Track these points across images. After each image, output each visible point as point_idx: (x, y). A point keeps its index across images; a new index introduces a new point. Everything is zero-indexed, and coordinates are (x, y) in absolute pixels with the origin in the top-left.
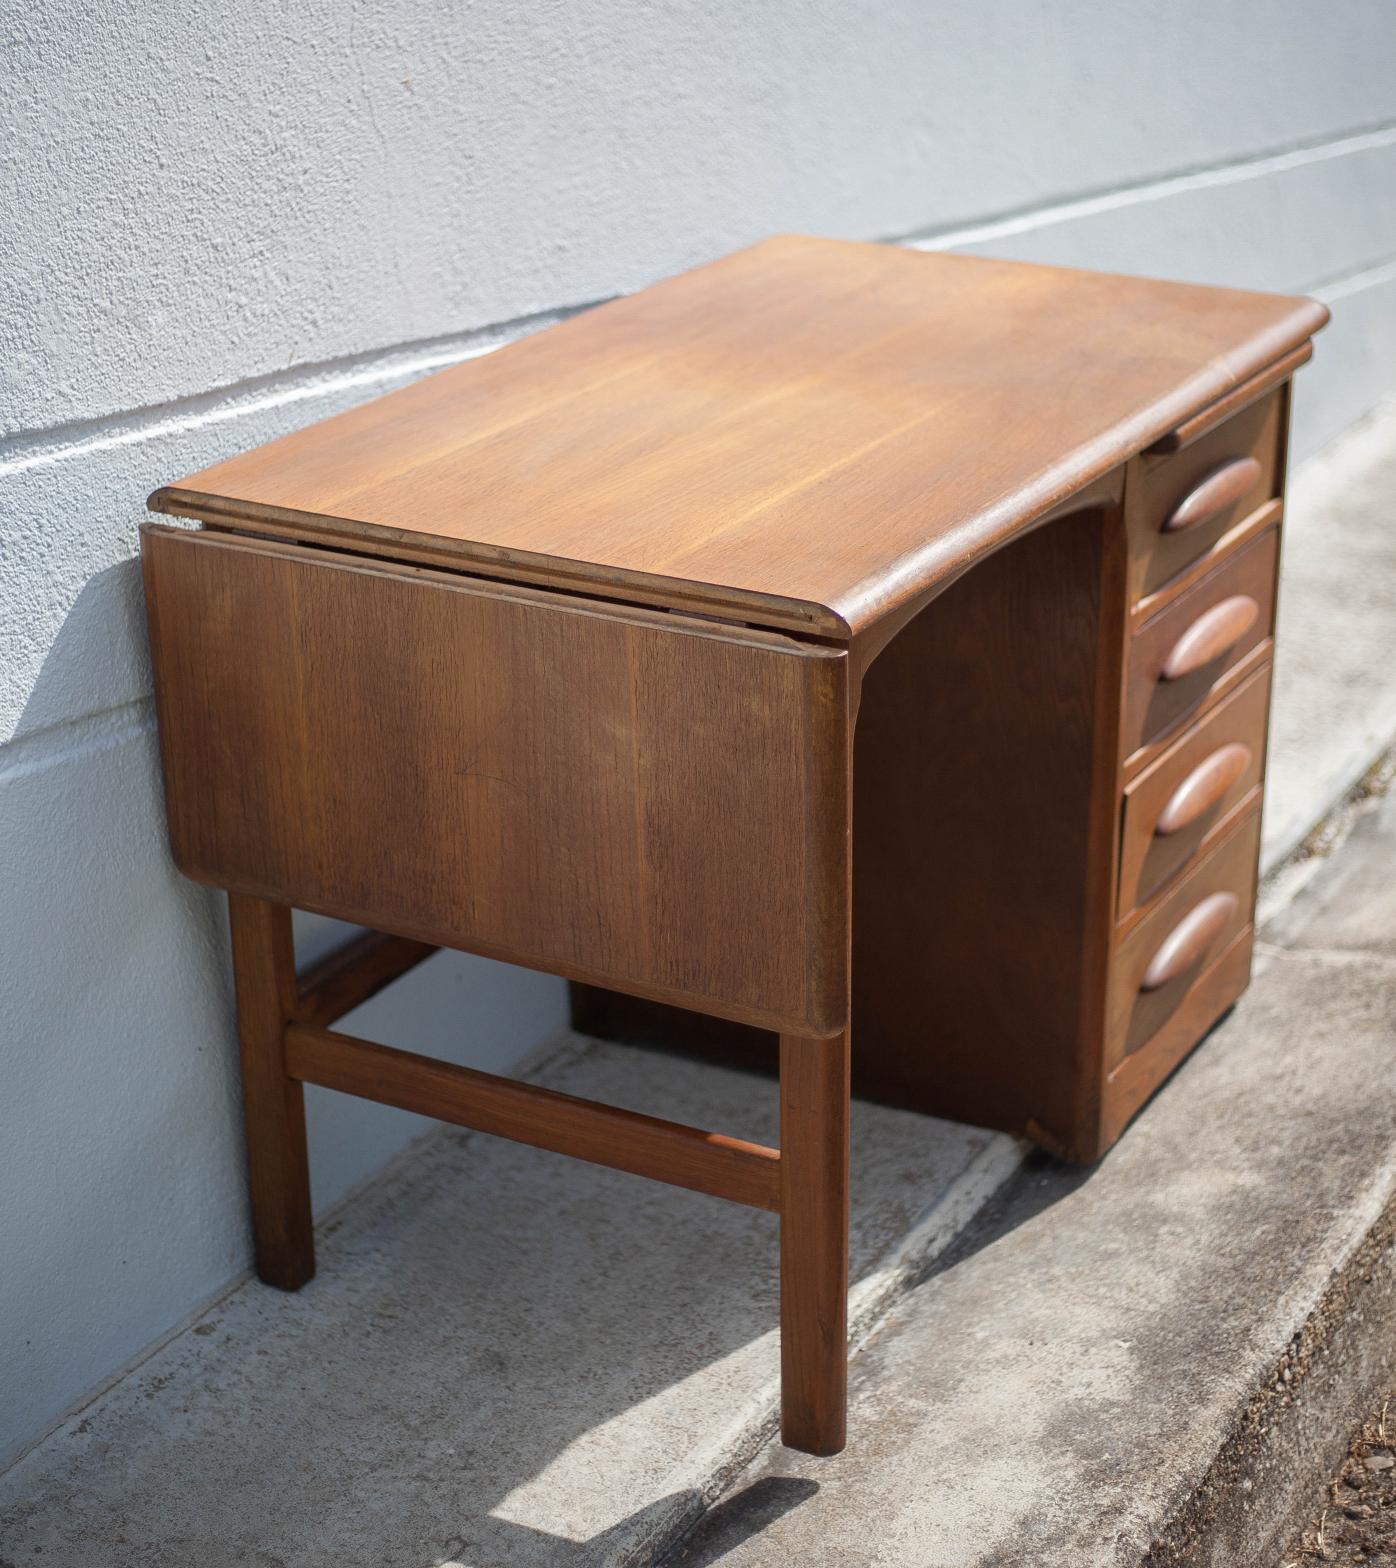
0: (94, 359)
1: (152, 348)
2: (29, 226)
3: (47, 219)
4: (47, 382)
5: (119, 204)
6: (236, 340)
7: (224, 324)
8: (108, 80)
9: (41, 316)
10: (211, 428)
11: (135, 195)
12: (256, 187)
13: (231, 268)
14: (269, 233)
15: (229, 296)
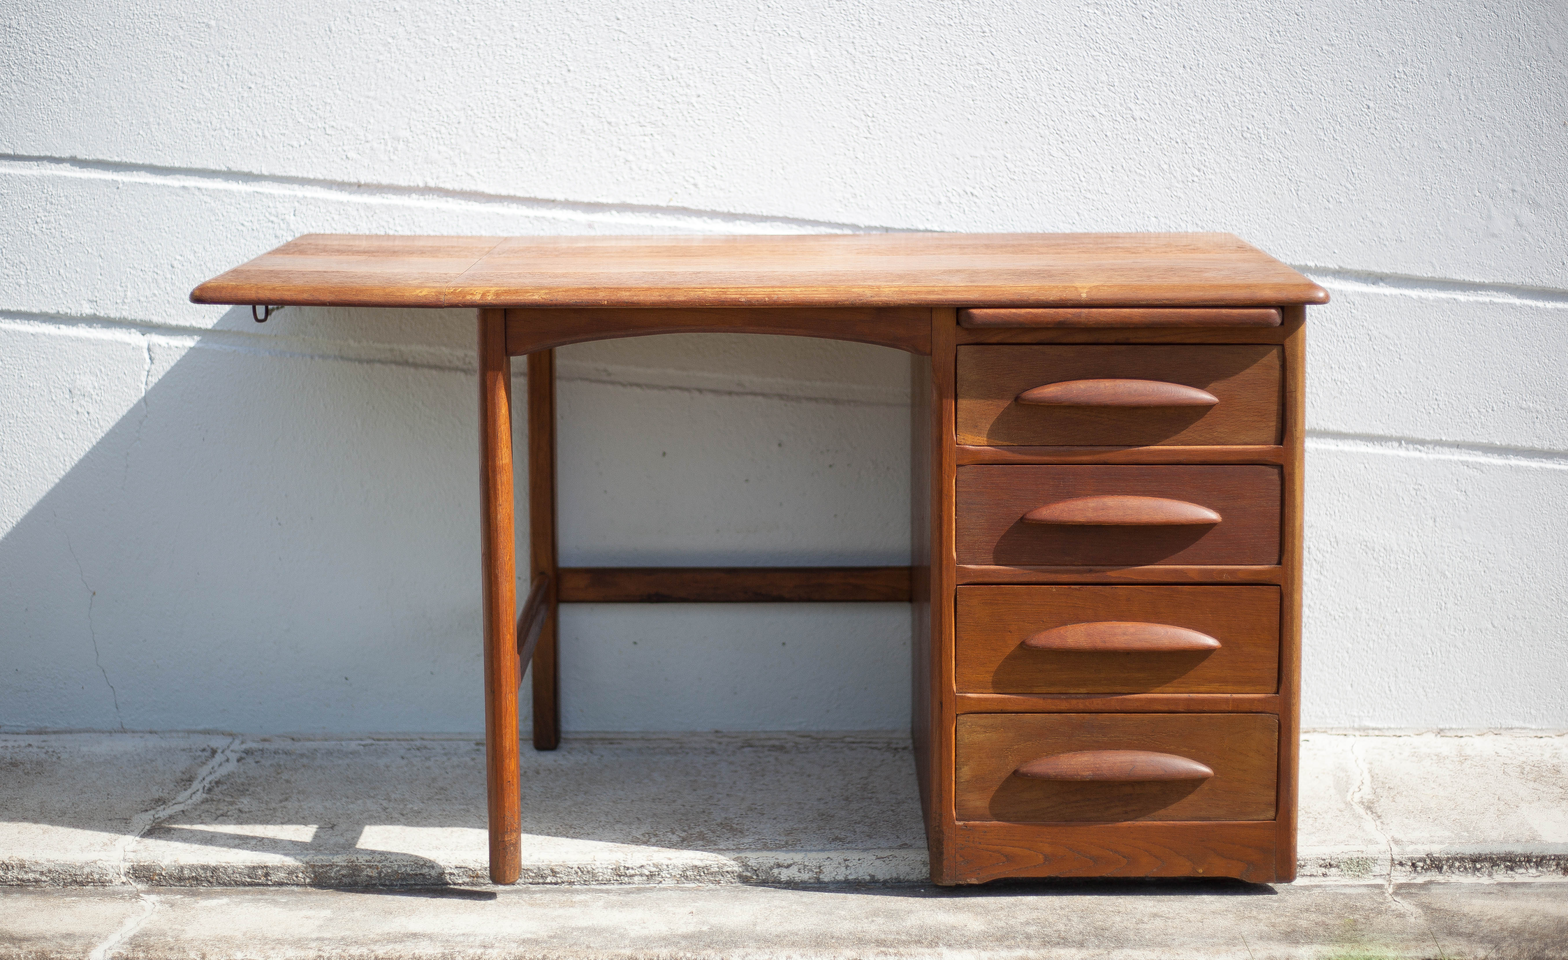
0: (498, 162)
1: (547, 167)
2: (458, 83)
3: (473, 82)
4: (459, 166)
5: (531, 85)
6: (620, 178)
7: (612, 168)
8: (531, 18)
9: (459, 131)
10: (590, 222)
11: (546, 82)
12: (651, 97)
13: (622, 137)
14: (660, 125)
15: (619, 153)
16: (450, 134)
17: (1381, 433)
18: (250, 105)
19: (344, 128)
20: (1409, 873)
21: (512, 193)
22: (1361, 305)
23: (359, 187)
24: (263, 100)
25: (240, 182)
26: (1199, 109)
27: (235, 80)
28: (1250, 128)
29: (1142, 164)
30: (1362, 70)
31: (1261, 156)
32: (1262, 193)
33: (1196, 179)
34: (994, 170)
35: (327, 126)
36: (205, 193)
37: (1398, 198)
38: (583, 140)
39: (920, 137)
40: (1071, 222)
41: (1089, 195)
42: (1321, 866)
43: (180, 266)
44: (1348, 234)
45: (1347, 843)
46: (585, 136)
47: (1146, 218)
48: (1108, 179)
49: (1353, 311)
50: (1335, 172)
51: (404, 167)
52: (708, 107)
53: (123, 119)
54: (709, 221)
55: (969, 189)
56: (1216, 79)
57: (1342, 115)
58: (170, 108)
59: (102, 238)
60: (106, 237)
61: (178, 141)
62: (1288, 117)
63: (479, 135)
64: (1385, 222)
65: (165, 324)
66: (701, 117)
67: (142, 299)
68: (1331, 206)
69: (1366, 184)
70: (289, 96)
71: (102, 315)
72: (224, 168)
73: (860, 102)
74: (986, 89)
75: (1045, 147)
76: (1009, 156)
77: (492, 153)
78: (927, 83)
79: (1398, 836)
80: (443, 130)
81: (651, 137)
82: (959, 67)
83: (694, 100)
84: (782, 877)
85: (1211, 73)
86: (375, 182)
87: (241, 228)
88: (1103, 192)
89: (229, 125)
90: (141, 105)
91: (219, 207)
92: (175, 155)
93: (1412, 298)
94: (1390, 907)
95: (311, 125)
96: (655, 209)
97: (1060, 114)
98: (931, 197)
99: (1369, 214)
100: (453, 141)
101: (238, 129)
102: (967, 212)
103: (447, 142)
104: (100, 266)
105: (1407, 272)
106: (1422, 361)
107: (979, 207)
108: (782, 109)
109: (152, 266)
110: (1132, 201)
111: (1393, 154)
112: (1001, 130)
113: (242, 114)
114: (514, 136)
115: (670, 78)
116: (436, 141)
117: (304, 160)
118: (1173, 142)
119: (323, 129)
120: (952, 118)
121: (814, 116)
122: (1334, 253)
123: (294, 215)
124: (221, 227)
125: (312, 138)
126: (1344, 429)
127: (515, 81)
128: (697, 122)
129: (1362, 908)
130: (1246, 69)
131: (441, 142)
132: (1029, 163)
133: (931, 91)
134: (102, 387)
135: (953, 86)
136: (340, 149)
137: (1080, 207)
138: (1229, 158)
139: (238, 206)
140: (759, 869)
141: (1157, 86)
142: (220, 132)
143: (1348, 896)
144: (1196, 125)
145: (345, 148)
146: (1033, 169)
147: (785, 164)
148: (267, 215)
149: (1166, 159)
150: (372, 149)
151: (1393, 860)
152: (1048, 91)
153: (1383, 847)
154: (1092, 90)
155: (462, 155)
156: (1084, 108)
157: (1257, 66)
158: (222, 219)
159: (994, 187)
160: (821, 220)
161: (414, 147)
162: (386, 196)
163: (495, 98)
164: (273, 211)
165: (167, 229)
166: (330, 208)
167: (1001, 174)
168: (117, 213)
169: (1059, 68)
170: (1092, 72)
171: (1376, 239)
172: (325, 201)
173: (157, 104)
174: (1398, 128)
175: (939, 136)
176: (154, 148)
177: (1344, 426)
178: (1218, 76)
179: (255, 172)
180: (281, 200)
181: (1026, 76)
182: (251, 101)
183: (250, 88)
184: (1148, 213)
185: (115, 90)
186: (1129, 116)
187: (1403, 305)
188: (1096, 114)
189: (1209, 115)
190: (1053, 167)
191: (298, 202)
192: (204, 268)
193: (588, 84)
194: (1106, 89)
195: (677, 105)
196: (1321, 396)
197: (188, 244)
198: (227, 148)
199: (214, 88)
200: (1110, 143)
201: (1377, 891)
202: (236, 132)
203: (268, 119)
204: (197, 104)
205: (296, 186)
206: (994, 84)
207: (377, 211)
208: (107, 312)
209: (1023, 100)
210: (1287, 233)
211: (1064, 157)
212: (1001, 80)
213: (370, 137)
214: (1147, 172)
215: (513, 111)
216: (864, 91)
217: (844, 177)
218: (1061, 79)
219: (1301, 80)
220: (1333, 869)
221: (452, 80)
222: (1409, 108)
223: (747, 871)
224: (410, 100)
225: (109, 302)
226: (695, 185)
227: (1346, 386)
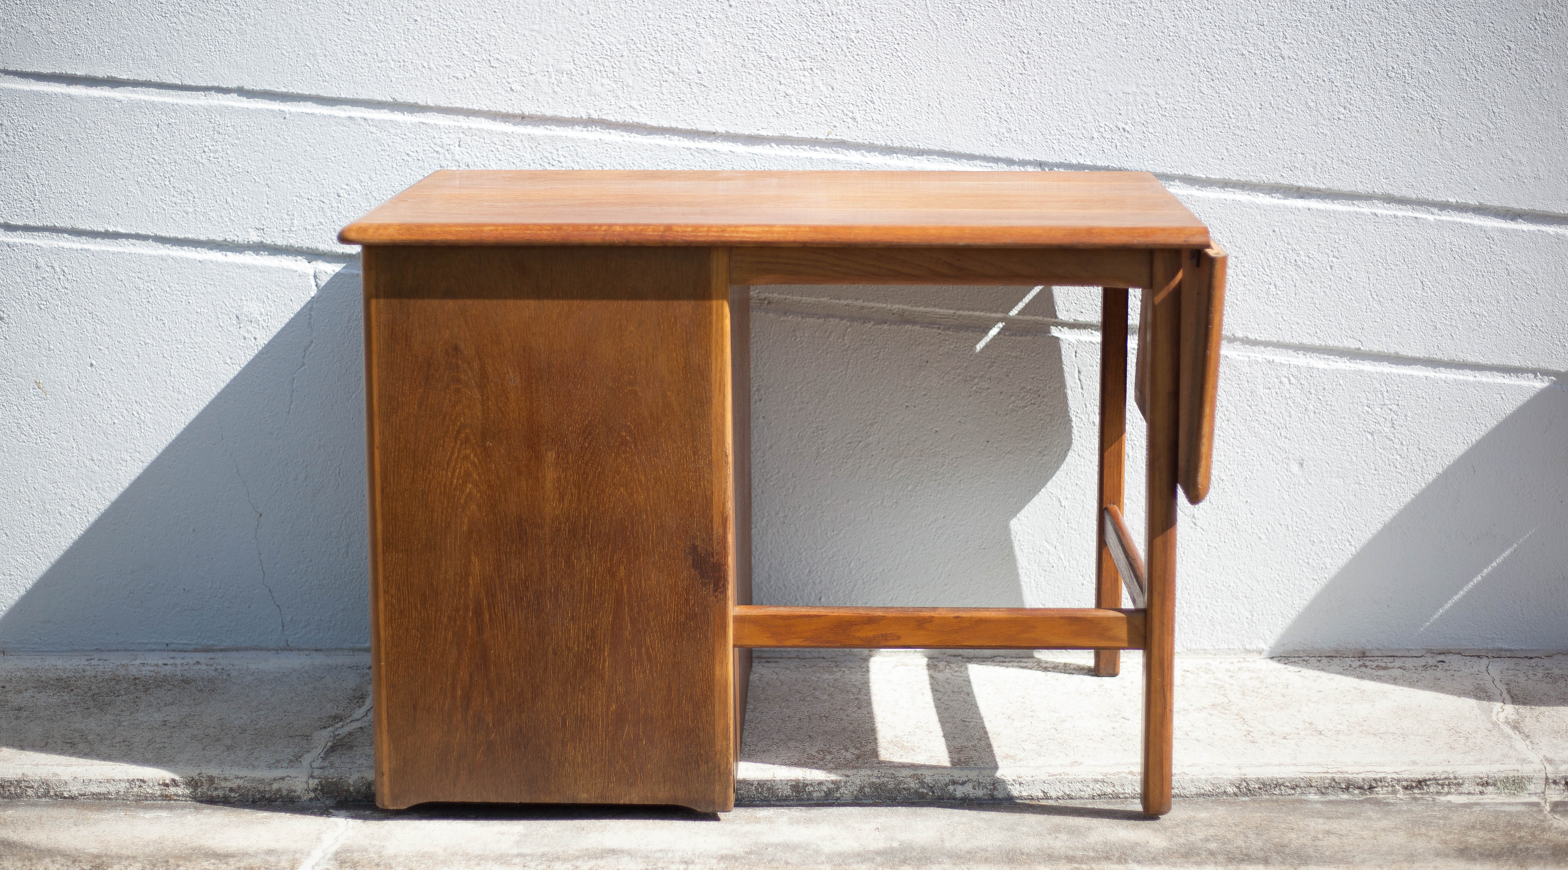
0: (660, 95)
1: (708, 100)
2: (622, 17)
3: (635, 16)
4: (622, 98)
5: (693, 20)
6: (780, 112)
7: (772, 101)
9: (622, 64)
10: (751, 155)
11: (707, 17)
12: (811, 32)
13: (782, 72)
14: (820, 60)
15: (779, 87)
16: (613, 67)
17: (1517, 364)
18: (416, 37)
19: (508, 60)
20: (1562, 791)
21: (674, 125)
22: (1500, 241)
23: (523, 119)
24: (429, 33)
25: (405, 113)
26: (1345, 49)
27: (401, 12)
28: (1395, 67)
29: (1290, 102)
30: (1504, 12)
31: (1405, 95)
32: (1405, 131)
33: (1342, 117)
34: (1145, 106)
35: (492, 59)
36: (372, 123)
37: (1537, 137)
38: (744, 74)
39: (1073, 73)
40: (1220, 157)
41: (1237, 132)
42: (1478, 784)
43: (346, 196)
44: (1489, 172)
45: (1502, 762)
46: (746, 70)
47: (1293, 155)
48: (1256, 116)
49: (1492, 246)
50: (1477, 111)
51: (568, 99)
52: (867, 43)
53: (290, 50)
54: (867, 154)
55: (1121, 125)
56: (1362, 19)
57: (1484, 56)
58: (337, 40)
59: (269, 167)
60: (273, 166)
61: (344, 72)
62: (1432, 57)
63: (642, 68)
64: (1524, 160)
65: (331, 251)
66: (859, 53)
67: (308, 227)
68: (1472, 144)
69: (1506, 123)
70: (455, 29)
71: (269, 243)
72: (390, 99)
73: (1016, 39)
74: (1138, 27)
75: (1196, 84)
76: (1160, 92)
77: (655, 86)
78: (1081, 20)
79: (1548, 755)
80: (606, 63)
81: (810, 71)
82: (1113, 5)
83: (853, 36)
84: (957, 793)
85: (1357, 14)
86: (539, 114)
87: (406, 158)
88: (1252, 128)
89: (395, 57)
90: (308, 37)
91: (385, 138)
92: (342, 86)
93: (1549, 234)
94: (1552, 824)
95: (476, 58)
96: (814, 143)
97: (1210, 52)
98: (1084, 132)
99: (1509, 153)
100: (615, 74)
101: (404, 61)
102: (1118, 147)
103: (609, 75)
104: (267, 195)
105: (1545, 209)
106: (1558, 295)
107: (1130, 142)
108: (939, 45)
109: (319, 195)
110: (1279, 137)
111: (1533, 94)
112: (1153, 67)
113: (408, 46)
114: (675, 69)
115: (830, 14)
116: (599, 74)
117: (469, 92)
118: (1320, 81)
119: (487, 62)
120: (1105, 55)
121: (970, 52)
122: (1475, 189)
123: (459, 146)
124: (387, 157)
125: (477, 70)
126: (1482, 360)
127: (677, 16)
128: (856, 57)
129: (1525, 825)
130: (1391, 10)
131: (604, 74)
132: (1180, 99)
133: (1086, 28)
134: (269, 314)
135: (1107, 25)
136: (504, 81)
137: (1229, 143)
138: (1374, 97)
139: (404, 137)
140: (934, 786)
141: (1305, 26)
142: (386, 63)
143: (1509, 814)
144: (1343, 64)
145: (510, 80)
146: (1184, 106)
147: (942, 99)
148: (432, 145)
149: (1313, 97)
150: (536, 81)
151: (1547, 779)
152: (1199, 30)
153: (1538, 766)
154: (1242, 29)
155: (625, 87)
156: (1234, 47)
157: (1402, 7)
158: (388, 149)
159: (1145, 123)
160: (977, 154)
161: (578, 80)
162: (549, 127)
163: (657, 32)
164: (438, 141)
165: (333, 158)
166: (494, 139)
167: (1152, 110)
168: (283, 143)
169: (1210, 7)
170: (1242, 12)
171: (1515, 177)
172: (490, 132)
173: (324, 36)
174: (1538, 69)
175: (1092, 73)
176: (320, 79)
177: (1482, 358)
178: (1365, 17)
179: (421, 103)
180: (446, 131)
181: (1178, 14)
182: (417, 33)
183: (416, 21)
184: (1295, 149)
185: (282, 22)
186: (1277, 54)
187: (1540, 240)
188: (1245, 52)
189: (1355, 54)
190: (1203, 103)
191: (463, 132)
192: (370, 196)
193: (749, 19)
194: (1255, 28)
195: (836, 40)
196: (1460, 328)
197: (354, 173)
198: (393, 79)
199: (380, 20)
200: (1259, 81)
201: (1535, 809)
202: (402, 64)
203: (433, 51)
204: (364, 36)
205: (461, 118)
206: (1147, 23)
207: (541, 142)
208: (274, 240)
209: (1175, 38)
210: (1430, 170)
211: (1213, 94)
212: (1154, 19)
213: (534, 70)
214: (1295, 110)
215: (675, 45)
216: (1020, 28)
217: (999, 112)
218: (1212, 18)
219: (1444, 21)
220: (1490, 787)
221: (615, 14)
222: (1549, 50)
223: (924, 788)
224: (574, 33)
225: (276, 231)
226: (854, 119)
227: (1484, 319)
